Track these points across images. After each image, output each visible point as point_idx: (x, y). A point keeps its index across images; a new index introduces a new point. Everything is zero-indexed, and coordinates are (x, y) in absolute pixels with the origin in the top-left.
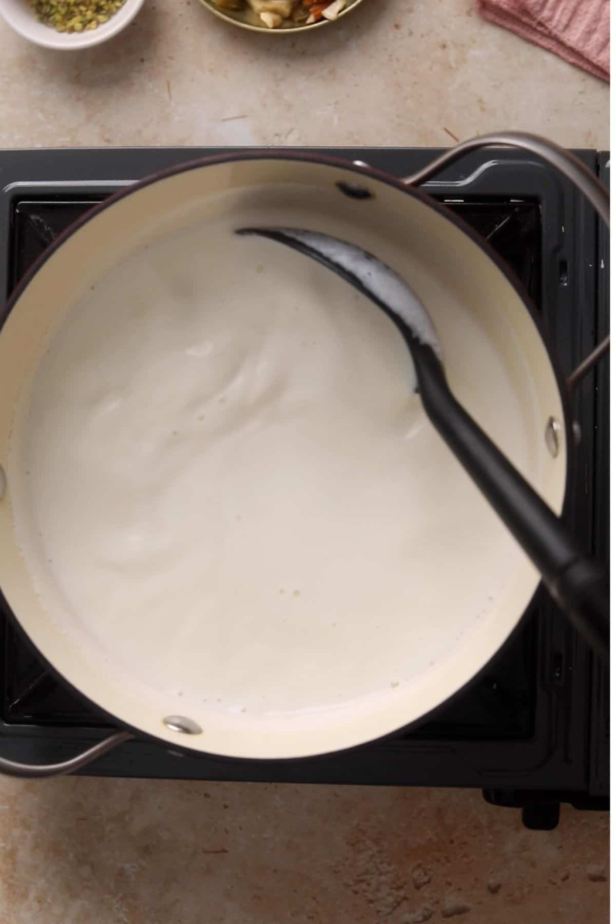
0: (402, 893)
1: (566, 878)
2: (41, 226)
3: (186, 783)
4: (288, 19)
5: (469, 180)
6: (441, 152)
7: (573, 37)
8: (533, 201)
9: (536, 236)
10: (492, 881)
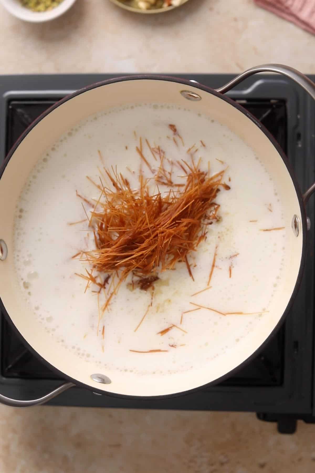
0: (213, 467)
1: (300, 460)
2: (23, 115)
3: (100, 410)
4: (154, 6)
5: (249, 91)
6: (235, 76)
7: (304, 15)
8: (282, 102)
9: (284, 121)
10: (261, 461)
